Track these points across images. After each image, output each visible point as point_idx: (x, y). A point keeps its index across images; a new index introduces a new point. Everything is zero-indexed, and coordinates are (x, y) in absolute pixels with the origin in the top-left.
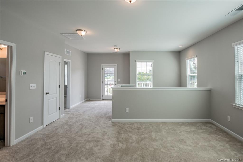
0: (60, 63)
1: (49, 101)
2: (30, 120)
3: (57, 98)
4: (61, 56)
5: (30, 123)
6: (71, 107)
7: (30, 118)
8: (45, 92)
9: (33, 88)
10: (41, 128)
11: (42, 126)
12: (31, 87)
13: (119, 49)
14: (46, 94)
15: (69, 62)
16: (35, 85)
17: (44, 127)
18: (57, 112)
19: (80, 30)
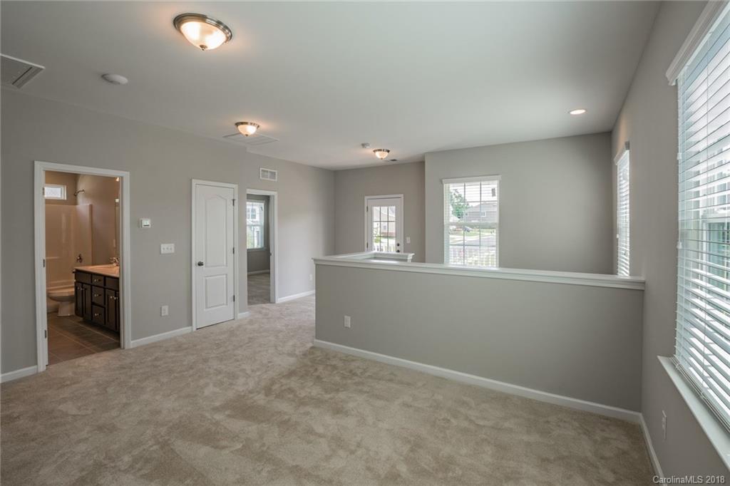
0: (234, 200)
1: (206, 280)
2: (163, 311)
3: (226, 275)
4: (235, 186)
5: (161, 315)
6: (279, 299)
7: (161, 308)
8: (194, 261)
9: (165, 252)
10: (186, 330)
11: (190, 328)
12: (162, 250)
13: (388, 151)
14: (200, 264)
15: (274, 196)
16: (172, 246)
17: (194, 329)
18: (227, 304)
19: (242, 123)
